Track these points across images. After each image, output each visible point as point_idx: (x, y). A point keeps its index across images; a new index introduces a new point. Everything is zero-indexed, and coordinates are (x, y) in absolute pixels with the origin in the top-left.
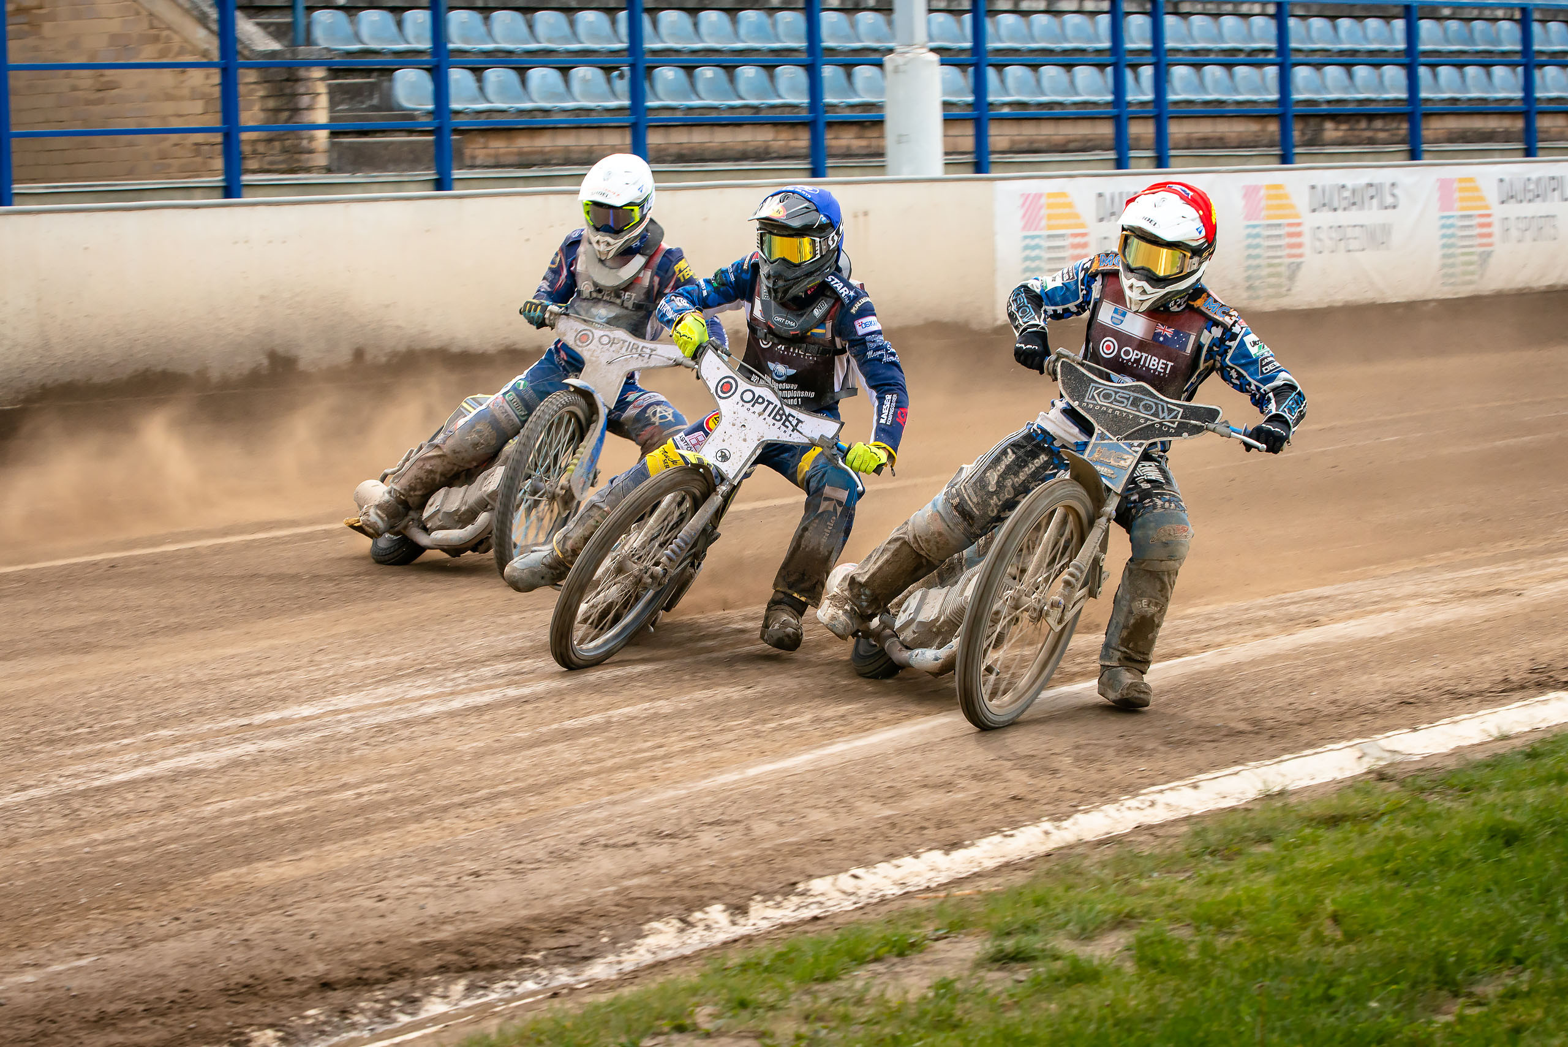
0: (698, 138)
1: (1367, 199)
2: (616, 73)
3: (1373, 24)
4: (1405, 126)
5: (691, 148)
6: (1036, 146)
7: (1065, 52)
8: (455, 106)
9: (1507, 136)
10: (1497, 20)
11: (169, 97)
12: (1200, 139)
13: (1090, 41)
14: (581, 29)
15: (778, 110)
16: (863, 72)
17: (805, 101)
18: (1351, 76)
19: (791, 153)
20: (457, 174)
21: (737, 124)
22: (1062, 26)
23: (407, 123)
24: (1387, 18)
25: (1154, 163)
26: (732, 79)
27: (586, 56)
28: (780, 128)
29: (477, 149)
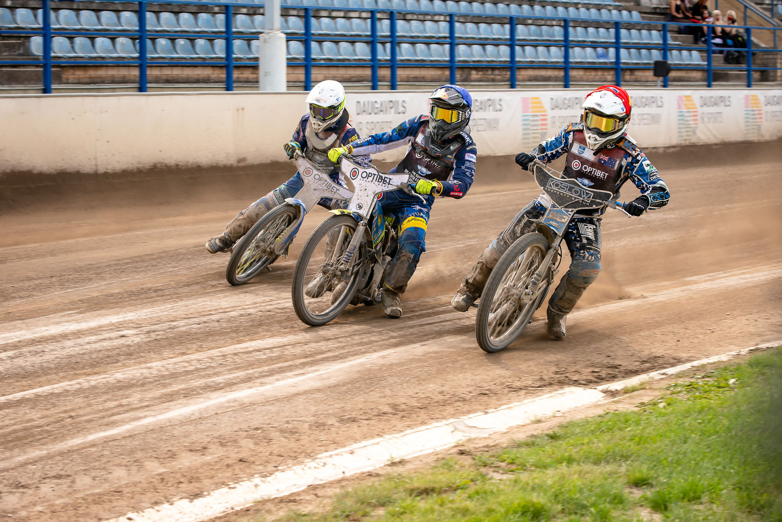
0: (176, 72)
1: (487, 106)
2: (136, 41)
3: (496, 26)
4: (509, 73)
5: (172, 77)
7: (352, 36)
9: (556, 79)
10: (553, 26)
12: (413, 78)
13: (363, 31)
15: (215, 60)
16: (255, 43)
17: (224, 55)
18: (484, 50)
21: (195, 66)
22: (351, 24)
23: (35, 61)
24: (502, 24)
25: (390, 87)
26: (193, 45)
27: (123, 33)
28: (215, 68)
29: (70, 75)
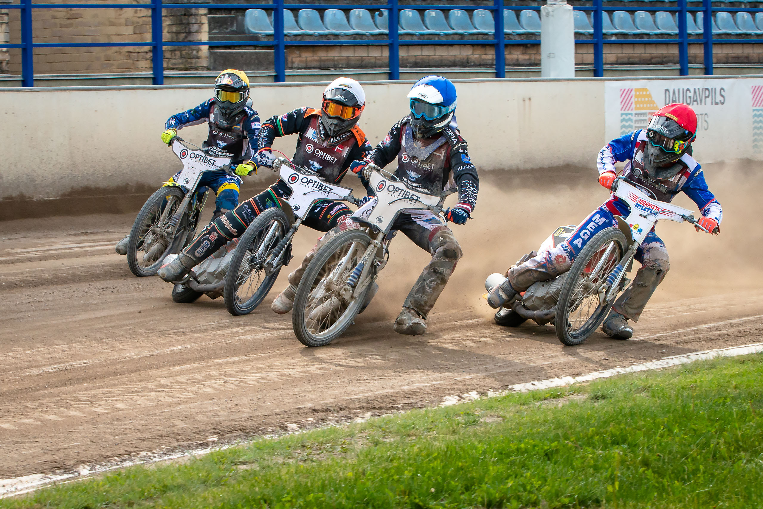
0: (427, 53)
2: (377, 13)
5: (422, 59)
6: (631, 60)
8: (285, 32)
11: (112, 24)
15: (475, 37)
16: (527, 14)
17: (492, 31)
19: (482, 63)
20: (287, 72)
21: (451, 45)
23: (254, 41)
25: (703, 71)
26: (447, 17)
27: (359, 2)
28: (475, 47)
29: (295, 58)
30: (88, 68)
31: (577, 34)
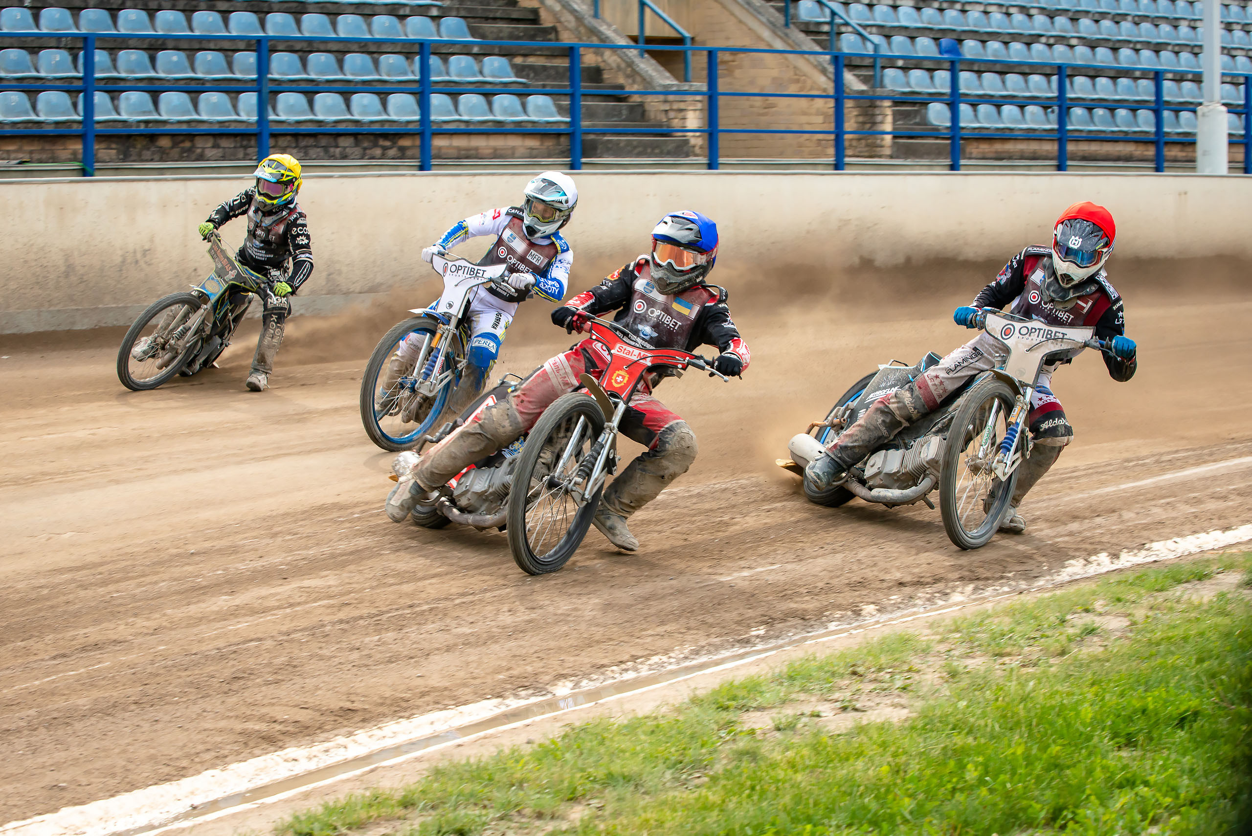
0: (1094, 148)
5: (1089, 153)
8: (962, 125)
11: (805, 114)
14: (1031, 85)
15: (1138, 134)
16: (1185, 115)
17: (1153, 129)
20: (962, 162)
21: (1116, 141)
23: (935, 132)
26: (1113, 116)
27: (1033, 100)
28: (1141, 145)
29: (974, 149)
30: (781, 155)
31: (1230, 135)
